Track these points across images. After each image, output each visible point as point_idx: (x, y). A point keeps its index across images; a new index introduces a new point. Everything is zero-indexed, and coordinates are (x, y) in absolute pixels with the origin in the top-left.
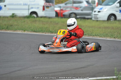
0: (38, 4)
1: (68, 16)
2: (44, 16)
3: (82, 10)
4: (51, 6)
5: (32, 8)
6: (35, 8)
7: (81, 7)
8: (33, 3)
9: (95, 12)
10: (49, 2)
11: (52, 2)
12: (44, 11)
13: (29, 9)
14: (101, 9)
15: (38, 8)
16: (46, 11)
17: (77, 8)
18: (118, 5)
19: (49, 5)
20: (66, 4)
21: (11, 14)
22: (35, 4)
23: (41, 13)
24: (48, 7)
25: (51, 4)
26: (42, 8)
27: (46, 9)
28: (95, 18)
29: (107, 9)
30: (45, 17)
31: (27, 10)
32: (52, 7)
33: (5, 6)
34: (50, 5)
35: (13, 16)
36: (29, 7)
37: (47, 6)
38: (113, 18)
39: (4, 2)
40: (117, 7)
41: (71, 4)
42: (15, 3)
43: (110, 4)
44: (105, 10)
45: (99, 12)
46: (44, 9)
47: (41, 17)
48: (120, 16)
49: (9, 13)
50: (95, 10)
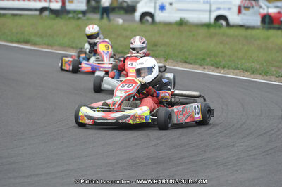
0: (230, 3)
2: (241, 23)
4: (253, 7)
5: (219, 9)
6: (224, 9)
12: (240, 15)
13: (210, 11)
15: (229, 9)
16: (245, 14)
19: (249, 5)
21: (178, 19)
22: (224, 2)
23: (234, 18)
24: (247, 8)
25: (253, 2)
26: (236, 10)
27: (243, 11)
30: (241, 26)
31: (208, 13)
32: (256, 8)
33: (171, 4)
34: (252, 4)
35: (182, 23)
36: (211, 7)
37: (246, 5)
46: (240, 12)
47: (233, 26)
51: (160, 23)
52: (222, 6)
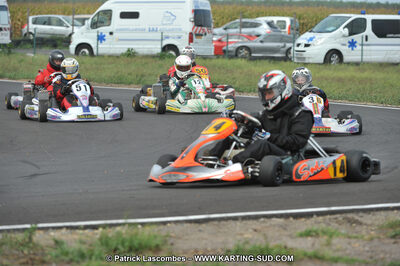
0: (180, 30)
1: (234, 54)
3: (261, 42)
4: (205, 34)
5: (167, 37)
6: (173, 38)
7: (258, 36)
8: (168, 27)
9: (298, 45)
10: (201, 26)
11: (209, 26)
12: (191, 43)
13: (162, 40)
14: (311, 39)
15: (179, 37)
16: (197, 43)
17: (250, 37)
18: (346, 31)
19: (201, 32)
20: (225, 29)
21: (125, 51)
22: (173, 30)
24: (199, 35)
25: (205, 29)
26: (187, 37)
27: (195, 39)
28: (298, 58)
29: (322, 40)
31: (160, 43)
32: (209, 35)
33: (111, 33)
35: (130, 54)
36: (162, 36)
37: (197, 32)
38: (335, 58)
39: (109, 25)
40: (344, 36)
41: (236, 28)
42: (131, 27)
43: (330, 29)
44: (320, 42)
45: (307, 45)
46: (191, 40)
48: (350, 56)
49: (120, 48)
50: (299, 41)
51: (102, 56)
52: (170, 35)
